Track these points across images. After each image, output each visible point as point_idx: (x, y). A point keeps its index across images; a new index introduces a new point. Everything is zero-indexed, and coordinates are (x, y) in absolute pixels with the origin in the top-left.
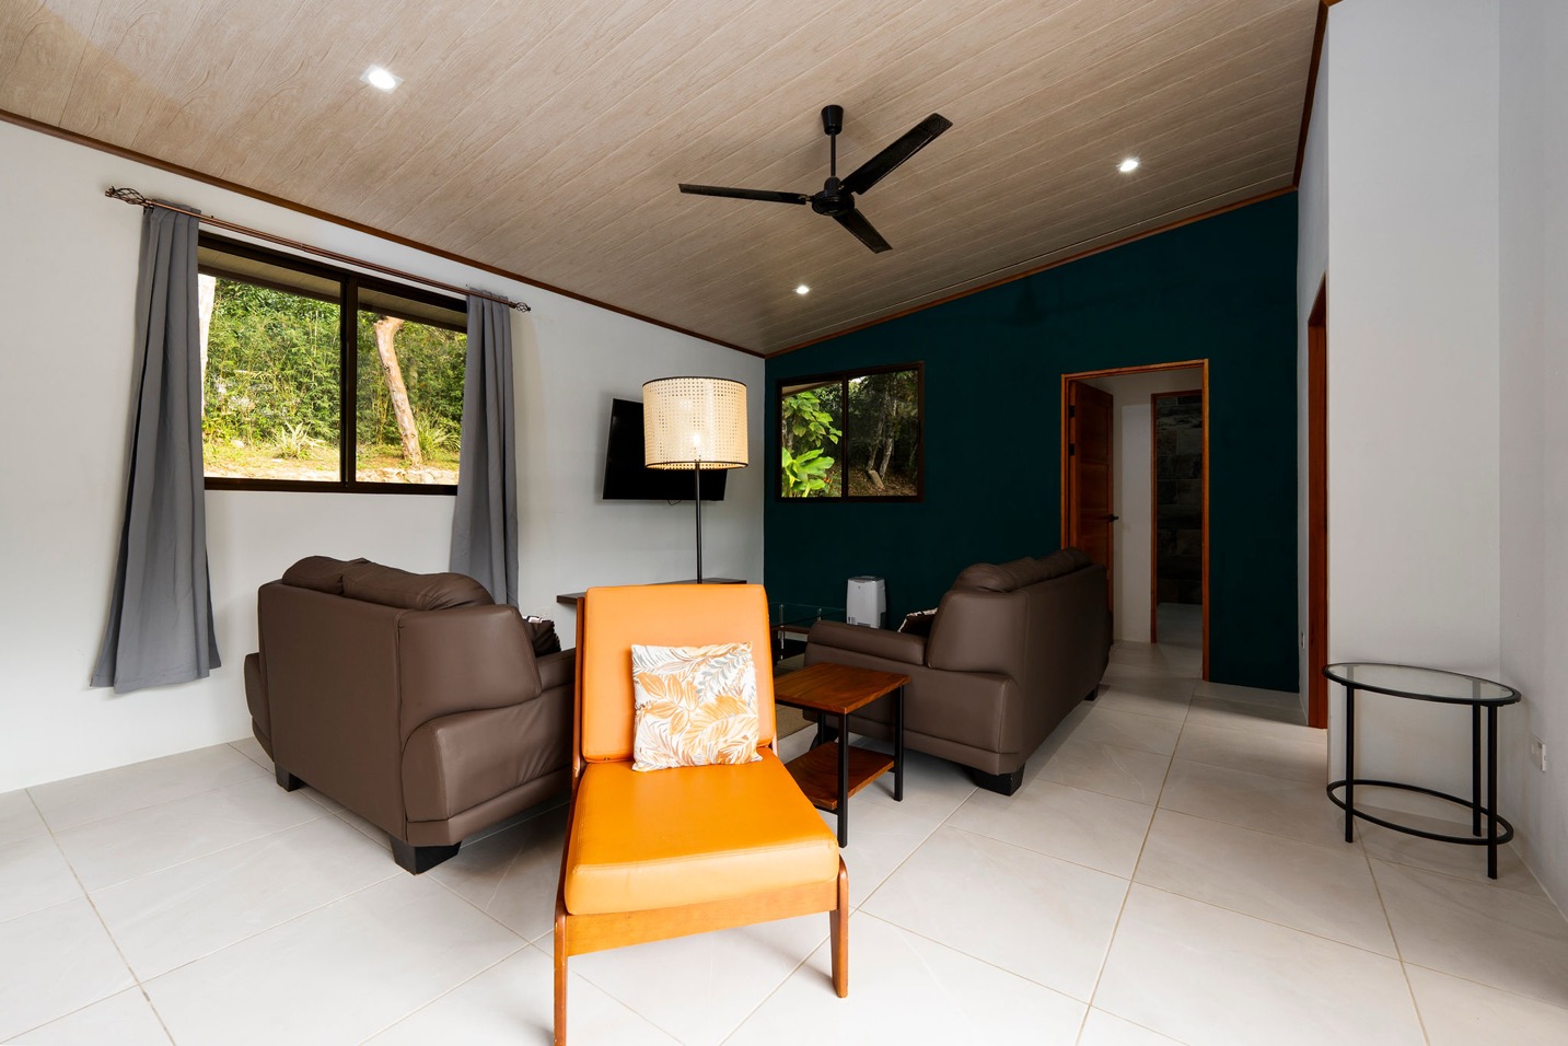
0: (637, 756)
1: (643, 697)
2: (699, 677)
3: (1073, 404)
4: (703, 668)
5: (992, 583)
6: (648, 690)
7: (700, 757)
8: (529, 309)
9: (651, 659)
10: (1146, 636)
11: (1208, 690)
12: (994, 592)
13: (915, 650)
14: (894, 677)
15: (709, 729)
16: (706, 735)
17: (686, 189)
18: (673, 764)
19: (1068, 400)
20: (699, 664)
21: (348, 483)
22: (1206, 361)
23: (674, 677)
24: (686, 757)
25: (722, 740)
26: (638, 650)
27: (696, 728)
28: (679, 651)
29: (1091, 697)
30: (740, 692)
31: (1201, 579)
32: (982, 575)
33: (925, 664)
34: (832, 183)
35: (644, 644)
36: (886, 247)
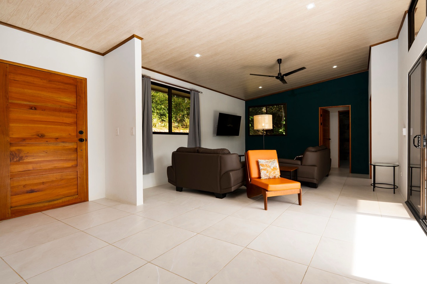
0: (261, 177)
1: (261, 167)
2: (270, 164)
3: (321, 114)
4: (270, 163)
5: (313, 150)
6: (262, 167)
7: (271, 177)
8: (202, 93)
9: (262, 162)
10: (337, 166)
11: (351, 174)
12: (313, 151)
13: (299, 162)
14: (296, 167)
15: (272, 172)
16: (272, 173)
17: (250, 74)
18: (267, 178)
19: (320, 113)
20: (270, 162)
21: (170, 132)
22: (350, 105)
23: (266, 164)
24: (269, 177)
25: (275, 174)
26: (259, 160)
27: (270, 172)
28: (266, 160)
29: (327, 176)
30: (276, 167)
31: (349, 154)
32: (311, 149)
33: (301, 165)
34: (280, 74)
35: (260, 159)
36: (286, 83)
